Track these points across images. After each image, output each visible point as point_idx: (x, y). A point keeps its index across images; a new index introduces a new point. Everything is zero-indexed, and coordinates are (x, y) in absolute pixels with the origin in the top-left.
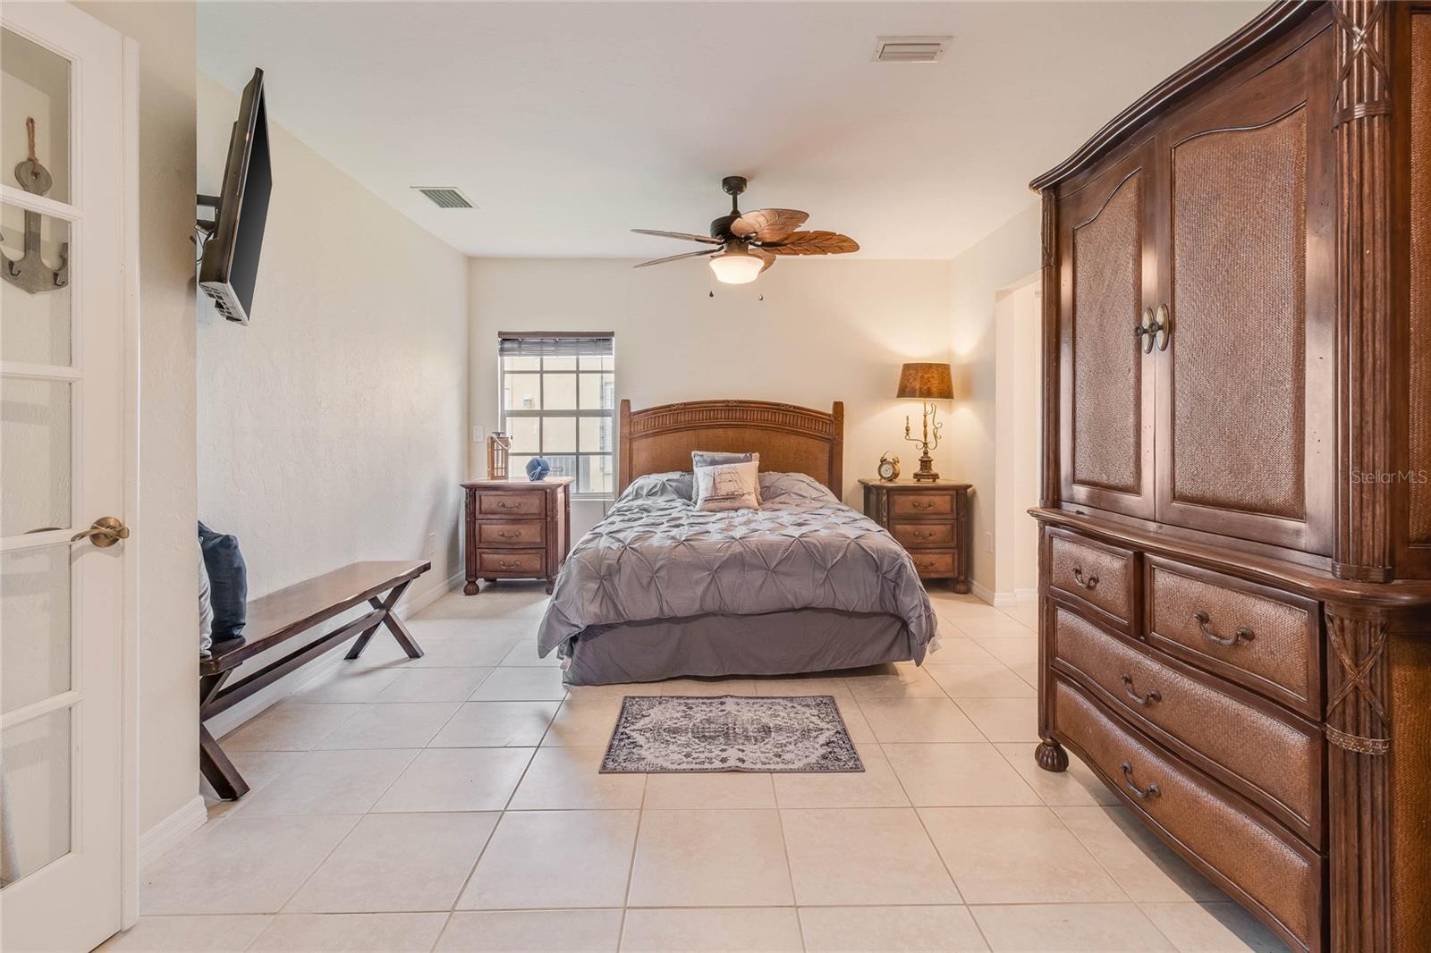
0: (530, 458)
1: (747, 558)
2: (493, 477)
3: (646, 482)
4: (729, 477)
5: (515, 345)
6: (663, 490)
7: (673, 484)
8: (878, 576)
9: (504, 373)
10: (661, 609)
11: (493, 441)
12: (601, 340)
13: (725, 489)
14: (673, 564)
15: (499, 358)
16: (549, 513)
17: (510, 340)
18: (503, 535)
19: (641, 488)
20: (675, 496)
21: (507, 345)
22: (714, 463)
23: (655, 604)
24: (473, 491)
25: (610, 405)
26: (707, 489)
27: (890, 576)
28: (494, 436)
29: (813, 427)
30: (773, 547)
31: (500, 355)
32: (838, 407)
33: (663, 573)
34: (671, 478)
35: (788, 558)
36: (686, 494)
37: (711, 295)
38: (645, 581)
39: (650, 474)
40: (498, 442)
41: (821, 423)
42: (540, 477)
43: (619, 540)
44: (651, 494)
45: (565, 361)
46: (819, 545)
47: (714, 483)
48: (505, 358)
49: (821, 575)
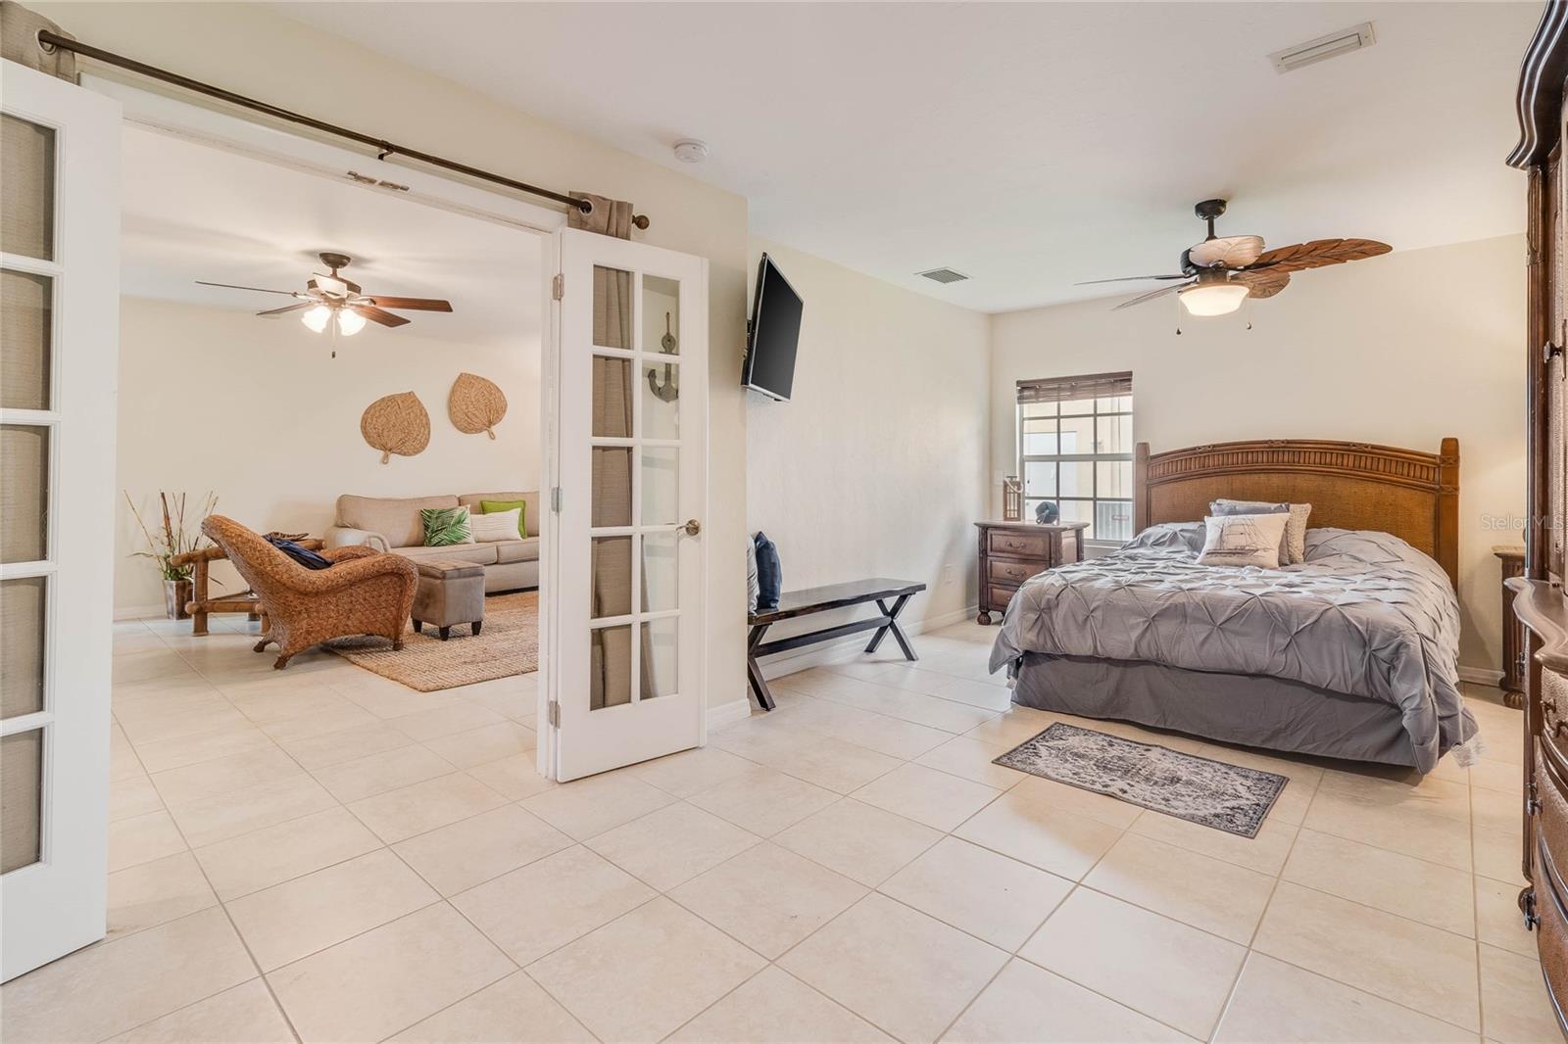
0: (1041, 501)
1: (1189, 610)
2: (1006, 519)
3: (1155, 531)
4: (1241, 529)
5: (1032, 393)
6: (1174, 539)
7: (1187, 535)
9: (1024, 419)
10: (1095, 647)
11: (1006, 485)
12: (1121, 381)
13: (1233, 542)
14: (1109, 606)
15: (1018, 406)
16: (1053, 556)
17: (1029, 389)
18: (1010, 573)
19: (1148, 537)
20: (1185, 548)
21: (1026, 393)
22: (1233, 512)
23: (1090, 642)
24: (985, 529)
25: (1128, 447)
26: (1212, 541)
27: (1383, 654)
28: (1008, 480)
29: (1406, 472)
30: (1226, 602)
31: (1019, 403)
32: (1451, 447)
33: (1098, 614)
34: (1185, 528)
35: (1240, 615)
36: (1195, 545)
37: (1179, 333)
38: (1080, 619)
39: (1165, 523)
40: (1013, 489)
41: (1418, 467)
42: (1048, 519)
43: (1065, 579)
44: (1157, 543)
45: (1084, 405)
46: (1282, 606)
47: (1221, 536)
48: (1025, 406)
49: (1281, 641)
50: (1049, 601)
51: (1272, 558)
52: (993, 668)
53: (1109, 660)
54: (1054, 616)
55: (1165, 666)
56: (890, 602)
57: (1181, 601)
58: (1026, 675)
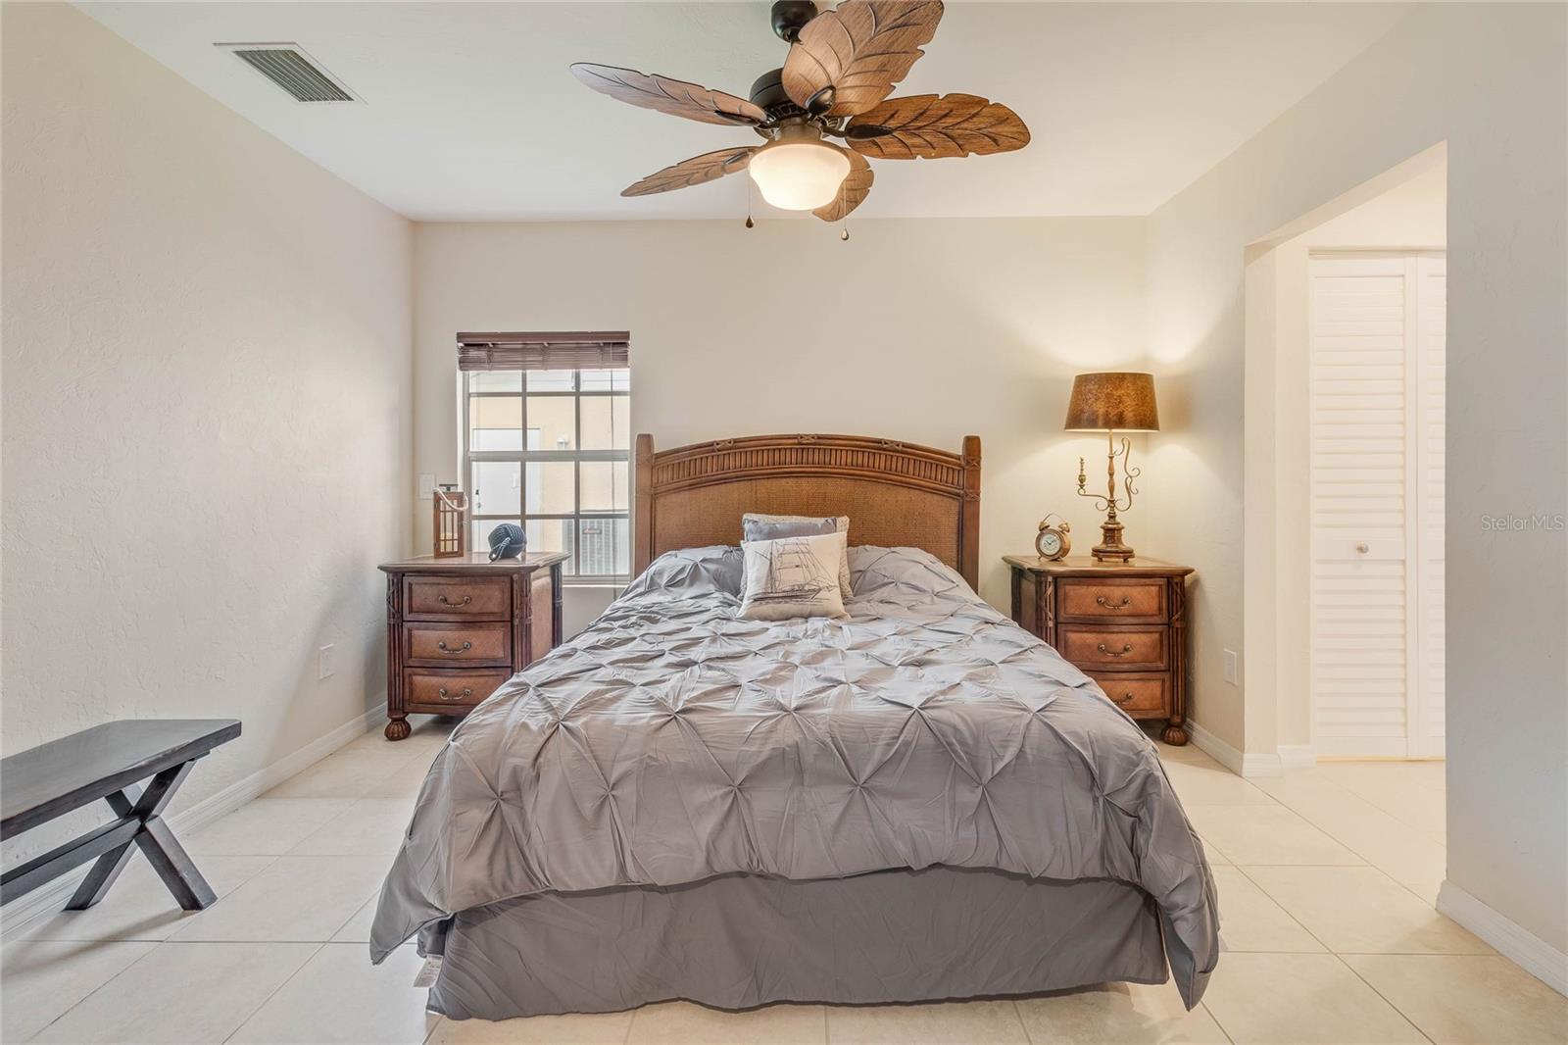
1: (809, 758)
2: (438, 554)
3: (668, 563)
4: (795, 559)
5: (482, 354)
6: (695, 576)
7: (712, 567)
8: (1095, 800)
9: (469, 395)
10: (622, 867)
11: (437, 499)
12: (613, 345)
13: (788, 579)
14: (650, 771)
15: (459, 374)
16: (516, 612)
17: (477, 349)
18: (444, 647)
19: (660, 573)
20: (711, 587)
21: (473, 353)
22: (773, 534)
23: (610, 858)
24: (398, 577)
25: (624, 442)
26: (758, 580)
28: (441, 491)
29: (933, 476)
30: (865, 729)
31: (461, 368)
32: (972, 444)
33: (627, 791)
34: (708, 557)
35: (898, 756)
36: (730, 584)
37: (749, 224)
38: (588, 807)
39: (678, 549)
40: (451, 504)
41: (945, 470)
42: (508, 553)
43: (550, 709)
44: (673, 583)
45: (561, 378)
46: (961, 726)
47: (771, 571)
48: (471, 373)
49: (970, 797)
50: (515, 772)
51: (833, 600)
52: (381, 946)
53: (652, 888)
54: (529, 807)
55: (759, 876)
56: (135, 792)
57: (790, 741)
58: (461, 952)
